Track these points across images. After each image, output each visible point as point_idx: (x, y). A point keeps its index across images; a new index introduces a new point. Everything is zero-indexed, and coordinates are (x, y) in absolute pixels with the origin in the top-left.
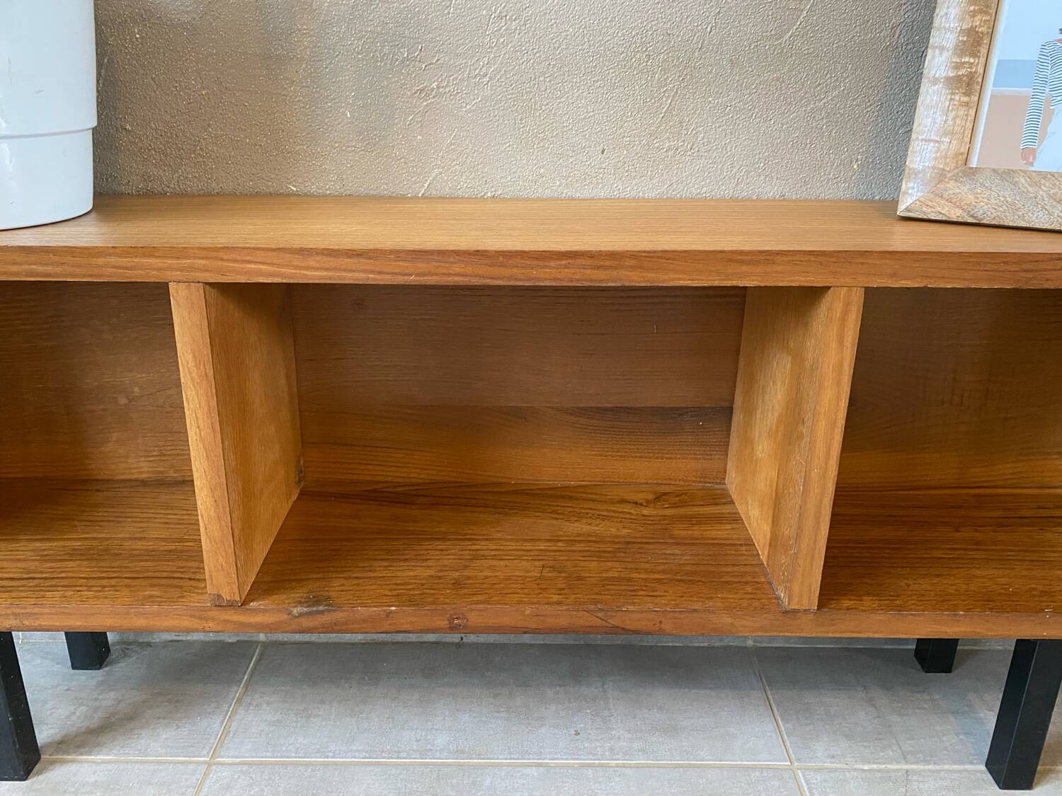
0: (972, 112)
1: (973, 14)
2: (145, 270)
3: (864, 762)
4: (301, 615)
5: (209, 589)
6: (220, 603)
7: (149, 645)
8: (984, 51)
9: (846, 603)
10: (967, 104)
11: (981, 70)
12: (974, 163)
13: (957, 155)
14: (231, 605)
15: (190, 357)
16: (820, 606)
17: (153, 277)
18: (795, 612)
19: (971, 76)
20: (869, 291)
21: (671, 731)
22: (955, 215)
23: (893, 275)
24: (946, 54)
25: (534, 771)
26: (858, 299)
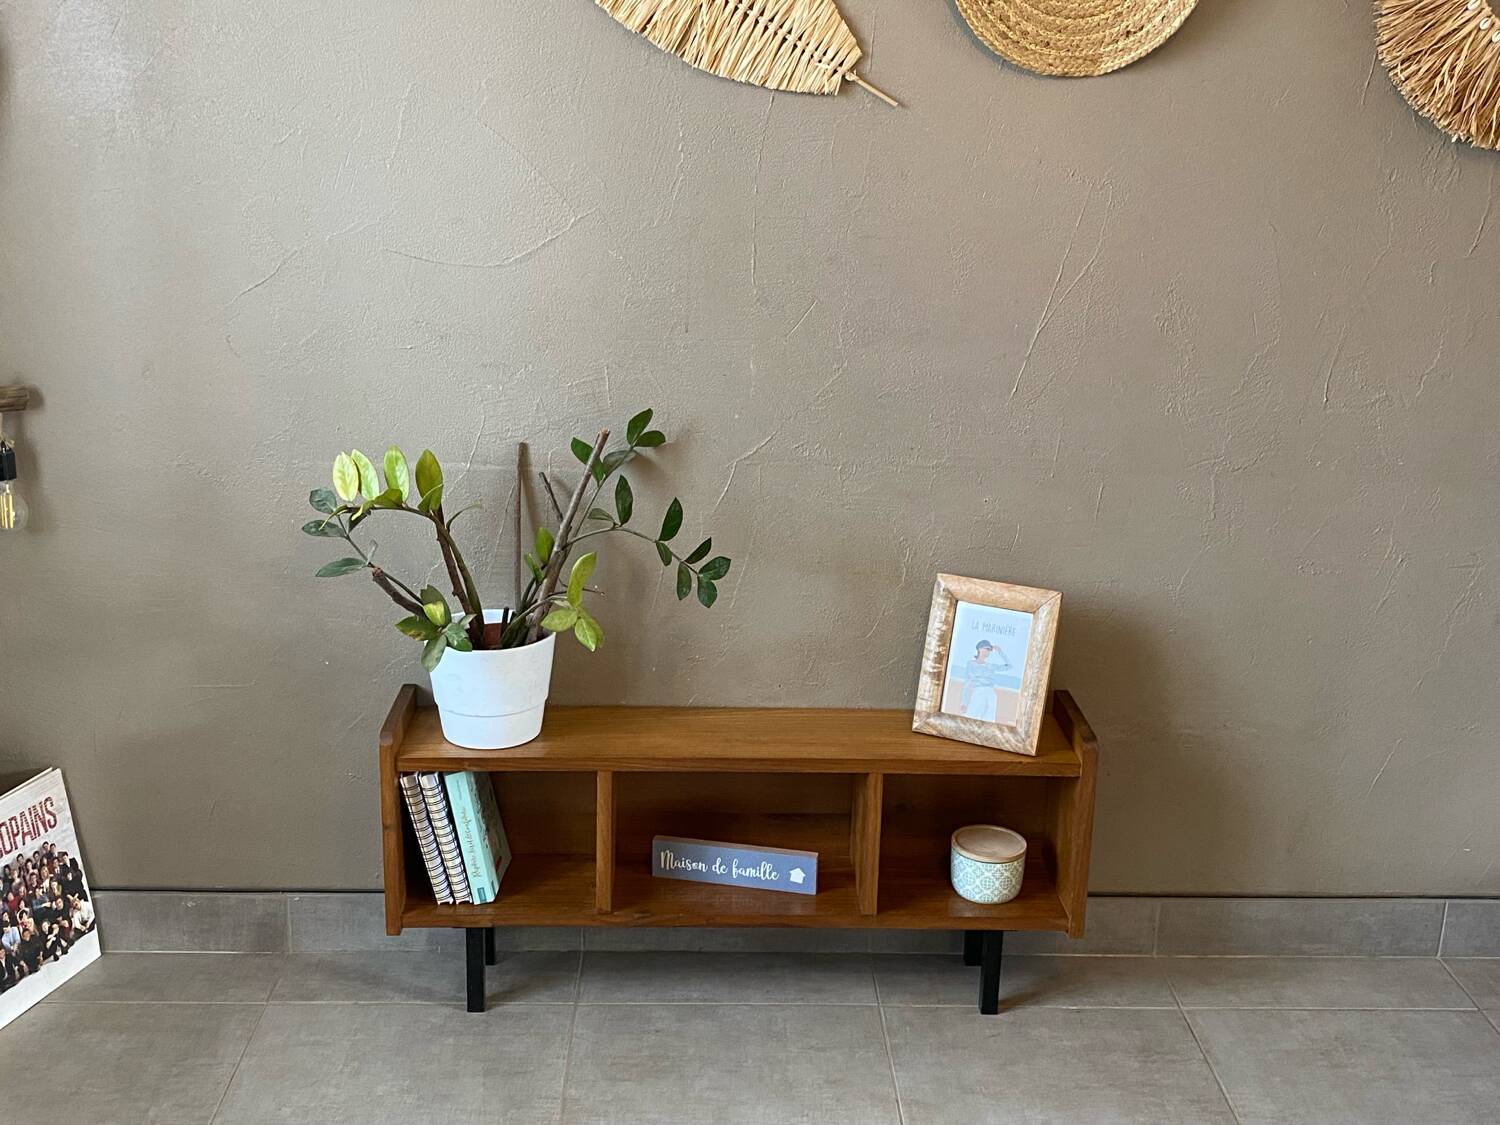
0: (940, 688)
1: (939, 646)
2: (590, 766)
3: (917, 1003)
4: (639, 918)
5: (597, 905)
6: (602, 913)
7: (518, 953)
8: (944, 662)
9: (893, 912)
10: (938, 685)
11: (943, 670)
12: (943, 710)
13: (935, 707)
14: (606, 913)
15: (602, 801)
16: (878, 912)
17: (591, 769)
18: (867, 916)
19: (939, 673)
20: (884, 775)
21: (818, 991)
22: (934, 733)
23: (894, 768)
24: (930, 662)
25: (745, 1008)
26: (880, 778)
